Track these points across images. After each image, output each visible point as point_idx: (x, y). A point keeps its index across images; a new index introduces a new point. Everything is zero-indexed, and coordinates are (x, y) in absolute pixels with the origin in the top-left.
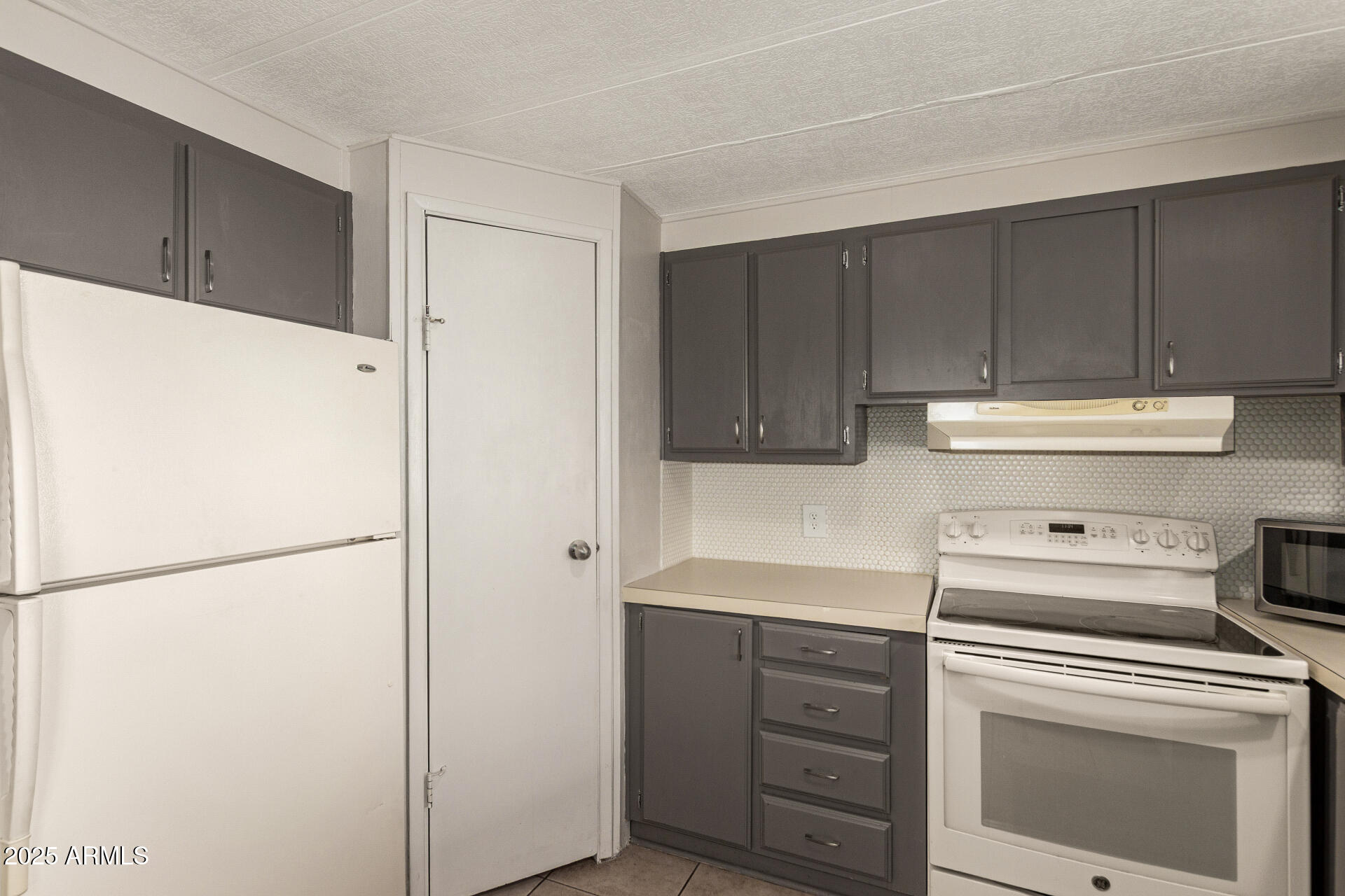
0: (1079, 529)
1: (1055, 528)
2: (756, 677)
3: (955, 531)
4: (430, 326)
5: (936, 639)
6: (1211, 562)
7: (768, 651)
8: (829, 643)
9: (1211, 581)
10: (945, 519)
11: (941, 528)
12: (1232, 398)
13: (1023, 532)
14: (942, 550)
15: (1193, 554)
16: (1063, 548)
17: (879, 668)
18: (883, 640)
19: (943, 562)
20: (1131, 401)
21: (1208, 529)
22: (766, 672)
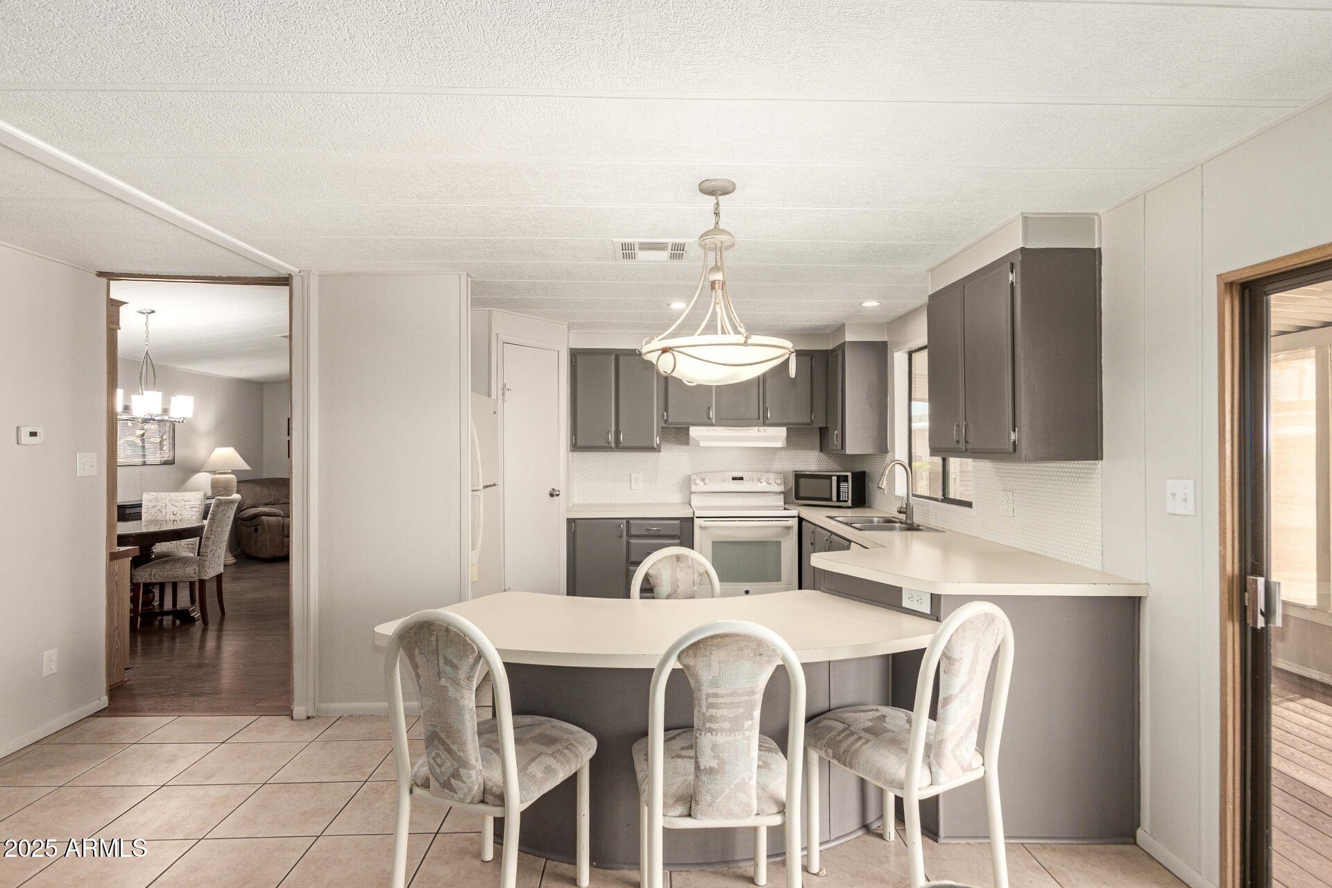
0: (741, 479)
1: (734, 479)
2: (628, 543)
3: (698, 481)
4: (506, 392)
5: (697, 517)
6: (781, 489)
7: (633, 532)
8: (654, 526)
9: (782, 496)
10: (693, 477)
11: (692, 481)
12: (785, 428)
13: (723, 481)
14: (693, 490)
15: (776, 486)
16: (737, 486)
17: (677, 532)
18: (678, 522)
19: (693, 496)
20: (757, 428)
21: (782, 476)
22: (632, 541)
